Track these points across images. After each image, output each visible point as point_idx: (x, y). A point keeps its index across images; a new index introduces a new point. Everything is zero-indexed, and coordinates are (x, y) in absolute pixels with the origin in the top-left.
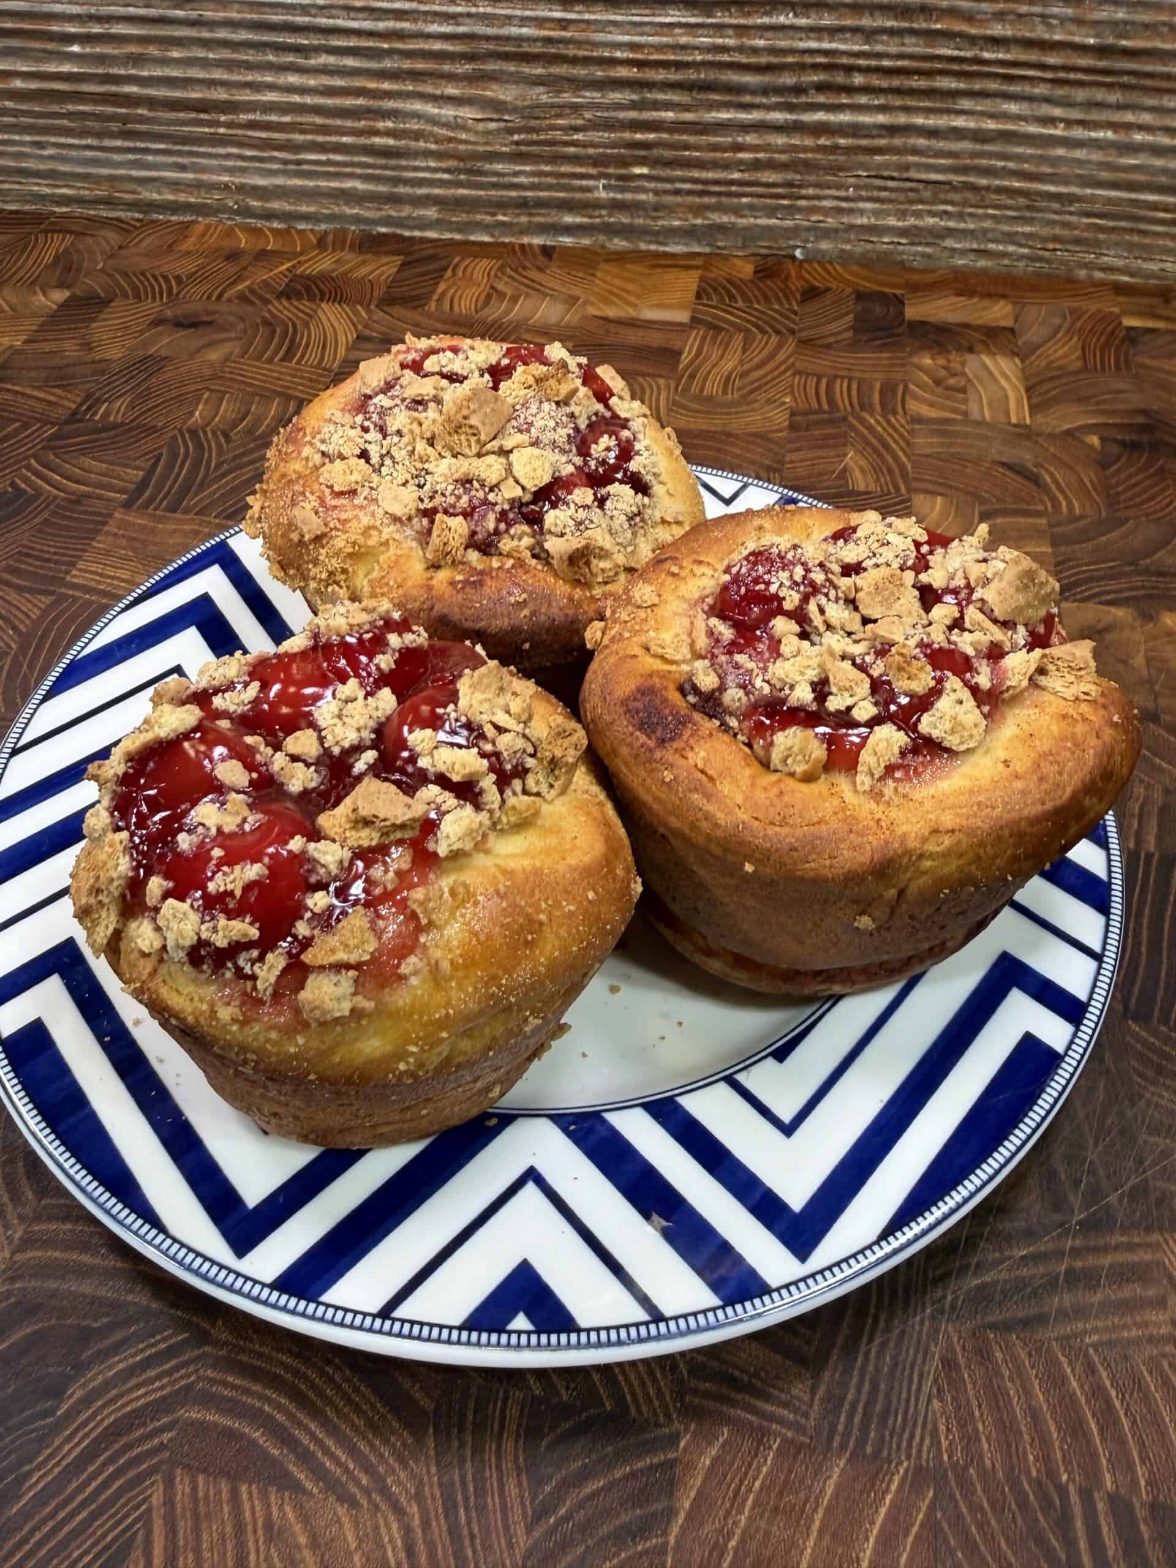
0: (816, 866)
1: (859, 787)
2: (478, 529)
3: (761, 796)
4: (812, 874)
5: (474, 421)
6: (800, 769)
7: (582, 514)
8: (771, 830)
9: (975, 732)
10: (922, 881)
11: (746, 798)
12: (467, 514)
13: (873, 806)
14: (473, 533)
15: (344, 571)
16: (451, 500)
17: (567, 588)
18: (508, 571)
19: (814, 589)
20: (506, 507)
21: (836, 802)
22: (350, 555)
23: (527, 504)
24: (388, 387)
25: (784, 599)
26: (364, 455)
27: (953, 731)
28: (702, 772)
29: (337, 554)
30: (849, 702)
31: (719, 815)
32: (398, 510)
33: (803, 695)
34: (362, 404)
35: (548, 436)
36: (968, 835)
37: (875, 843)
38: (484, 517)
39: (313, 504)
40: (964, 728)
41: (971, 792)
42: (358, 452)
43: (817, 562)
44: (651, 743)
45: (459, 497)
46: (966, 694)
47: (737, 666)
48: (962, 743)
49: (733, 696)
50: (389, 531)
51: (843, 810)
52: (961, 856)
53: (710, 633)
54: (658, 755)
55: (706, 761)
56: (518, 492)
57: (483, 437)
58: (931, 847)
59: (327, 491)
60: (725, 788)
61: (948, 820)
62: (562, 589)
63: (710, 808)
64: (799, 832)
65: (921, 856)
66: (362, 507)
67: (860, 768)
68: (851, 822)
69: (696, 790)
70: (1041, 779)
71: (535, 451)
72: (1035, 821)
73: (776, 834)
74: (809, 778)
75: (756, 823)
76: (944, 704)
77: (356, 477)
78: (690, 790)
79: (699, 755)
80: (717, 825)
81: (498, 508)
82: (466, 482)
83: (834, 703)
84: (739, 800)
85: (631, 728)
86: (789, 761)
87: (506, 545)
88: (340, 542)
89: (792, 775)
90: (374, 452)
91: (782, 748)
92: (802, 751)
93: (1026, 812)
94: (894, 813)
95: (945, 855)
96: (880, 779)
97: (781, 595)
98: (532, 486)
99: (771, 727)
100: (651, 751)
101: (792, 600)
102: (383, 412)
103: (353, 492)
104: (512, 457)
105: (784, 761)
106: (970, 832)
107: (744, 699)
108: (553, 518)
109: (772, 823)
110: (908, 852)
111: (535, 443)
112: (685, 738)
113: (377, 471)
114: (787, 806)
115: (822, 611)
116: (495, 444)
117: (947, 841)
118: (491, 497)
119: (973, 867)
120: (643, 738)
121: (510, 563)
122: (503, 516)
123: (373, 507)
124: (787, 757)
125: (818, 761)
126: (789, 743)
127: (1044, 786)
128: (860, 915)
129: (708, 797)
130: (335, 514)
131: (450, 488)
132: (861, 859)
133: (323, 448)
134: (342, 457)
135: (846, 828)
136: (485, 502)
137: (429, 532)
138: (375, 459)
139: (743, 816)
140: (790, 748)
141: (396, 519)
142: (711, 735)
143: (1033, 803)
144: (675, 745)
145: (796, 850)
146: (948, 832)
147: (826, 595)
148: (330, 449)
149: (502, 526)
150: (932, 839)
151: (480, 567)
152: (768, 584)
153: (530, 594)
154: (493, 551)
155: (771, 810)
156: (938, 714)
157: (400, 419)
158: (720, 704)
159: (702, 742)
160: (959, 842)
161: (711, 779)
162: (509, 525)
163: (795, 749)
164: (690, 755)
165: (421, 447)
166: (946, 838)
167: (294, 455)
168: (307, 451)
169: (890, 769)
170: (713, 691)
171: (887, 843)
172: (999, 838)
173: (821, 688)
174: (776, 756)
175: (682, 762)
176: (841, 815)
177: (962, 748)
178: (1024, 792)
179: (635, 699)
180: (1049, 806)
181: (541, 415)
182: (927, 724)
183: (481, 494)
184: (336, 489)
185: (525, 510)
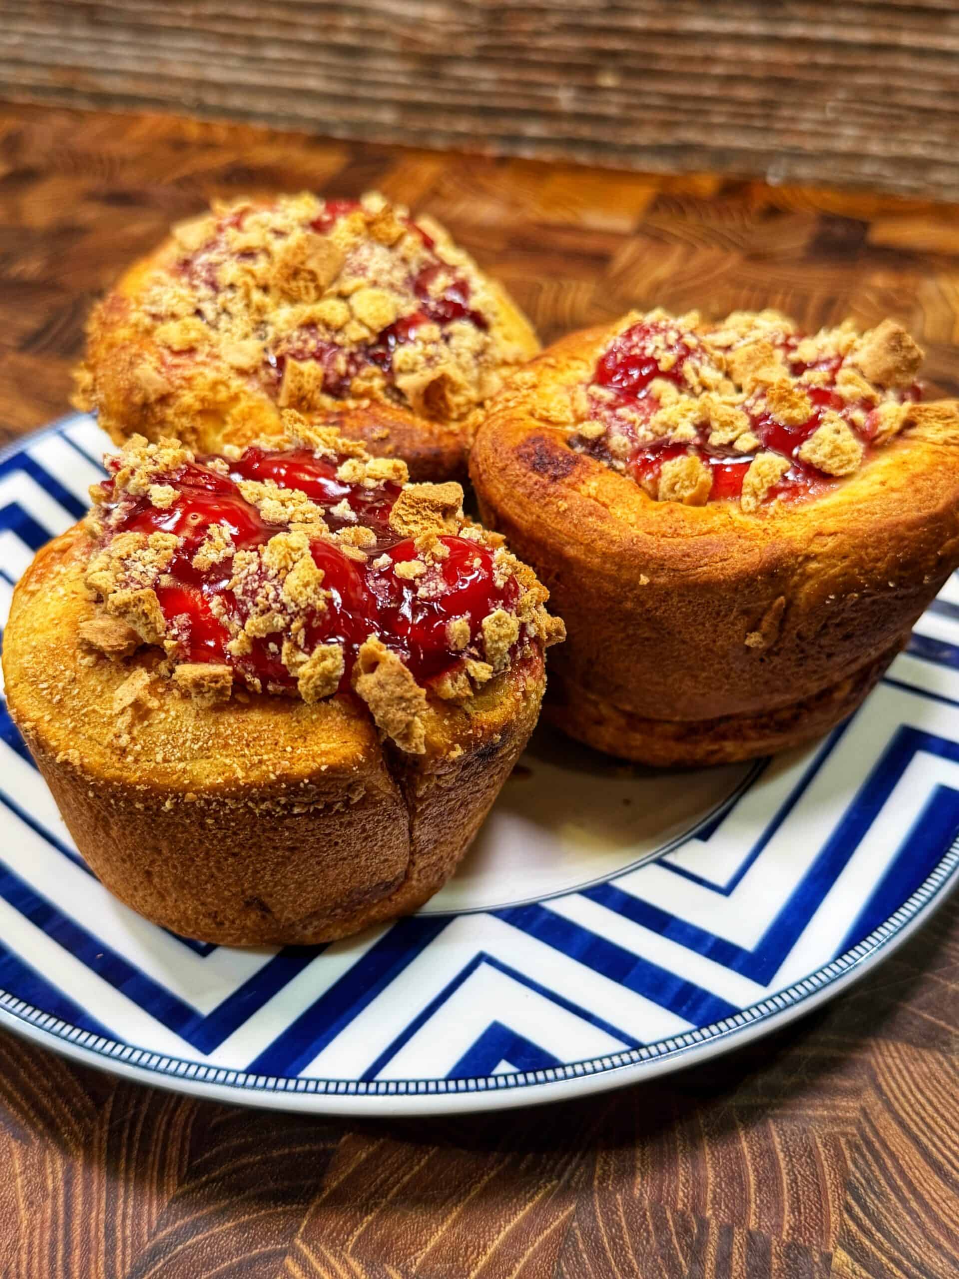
0: (708, 570)
1: (744, 507)
2: (330, 372)
3: (653, 515)
4: (704, 578)
5: (312, 265)
6: (687, 493)
7: (431, 349)
8: (663, 541)
9: (853, 456)
10: (807, 588)
11: (638, 517)
12: (317, 356)
13: (760, 522)
14: (326, 376)
15: (194, 430)
16: (298, 345)
17: (425, 423)
18: (366, 410)
19: (688, 351)
20: (354, 349)
21: (723, 516)
22: (201, 413)
23: (374, 346)
24: (210, 245)
25: (659, 361)
26: (198, 313)
27: (832, 456)
28: (596, 500)
29: (184, 413)
30: (731, 436)
31: (615, 532)
32: (245, 362)
33: (686, 431)
34: (185, 266)
35: (385, 278)
36: (851, 536)
37: (763, 545)
38: (333, 359)
39: (154, 364)
40: (843, 453)
41: (851, 503)
42: (191, 310)
43: (688, 329)
44: (545, 481)
45: (305, 342)
46: (843, 425)
47: (620, 419)
48: (841, 467)
49: (618, 440)
50: (237, 383)
51: (731, 523)
52: (845, 557)
53: (592, 398)
54: (551, 490)
55: (599, 491)
56: (364, 333)
57: (322, 281)
58: (815, 548)
59: (166, 352)
60: (618, 511)
61: (831, 525)
62: (420, 423)
63: (604, 527)
64: (691, 541)
65: (808, 558)
66: (204, 364)
67: (745, 490)
68: (741, 532)
69: (591, 514)
70: (917, 491)
71: (376, 292)
72: (912, 526)
73: (669, 544)
74: (696, 501)
75: (649, 537)
76: (823, 432)
77: (193, 335)
78: (584, 516)
79: (592, 485)
80: (613, 542)
81: (346, 350)
82: (310, 325)
83: (718, 438)
84: (632, 518)
85: (523, 470)
86: (677, 487)
87: (359, 384)
88: (188, 398)
89: (680, 500)
90: (209, 309)
91: (670, 475)
92: (689, 476)
93: (903, 517)
94: (779, 524)
95: (829, 556)
96: (765, 501)
97: (656, 357)
98: (377, 324)
99: (658, 461)
100: (544, 487)
101: (667, 360)
102: (212, 267)
103: (191, 351)
104: (353, 301)
105: (672, 489)
106: (853, 534)
107: (629, 445)
108: (402, 354)
109: (663, 536)
110: (794, 554)
111: (375, 284)
112: (576, 473)
113: (214, 326)
114: (678, 521)
115: (697, 373)
116: (334, 288)
117: (831, 542)
118: (338, 339)
119: (856, 570)
120: (536, 477)
121: (366, 403)
122: (351, 358)
123: (217, 363)
124: (674, 484)
125: (704, 484)
126: (677, 469)
127: (919, 496)
128: (751, 632)
129: (602, 518)
130: (179, 372)
131: (296, 334)
132: (750, 560)
133: (154, 310)
134: (174, 316)
135: (735, 535)
136: (333, 344)
137: (279, 381)
138: (210, 314)
139: (635, 531)
140: (676, 476)
141: (242, 372)
142: (600, 472)
143: (909, 510)
144: (567, 480)
145: (688, 555)
146: (831, 535)
147: (700, 359)
148: (161, 309)
149: (352, 369)
150: (817, 541)
151: (336, 410)
152: (644, 348)
153: (392, 429)
154: (346, 394)
155: (663, 524)
156: (818, 441)
157: (231, 271)
158: (607, 449)
159: (593, 477)
160: (841, 544)
161: (604, 505)
162: (359, 366)
163: (683, 475)
164: (582, 487)
165: (257, 296)
166: (830, 539)
167: (121, 323)
168: (134, 317)
169: (773, 492)
170: (599, 438)
171: (774, 544)
172: (880, 541)
173: (704, 428)
174: (664, 484)
175: (575, 493)
176: (729, 527)
177: (842, 472)
178: (902, 501)
179: (526, 446)
180: (924, 513)
181: (375, 260)
182: (805, 451)
183: (327, 337)
184: (176, 347)
185: (372, 352)
